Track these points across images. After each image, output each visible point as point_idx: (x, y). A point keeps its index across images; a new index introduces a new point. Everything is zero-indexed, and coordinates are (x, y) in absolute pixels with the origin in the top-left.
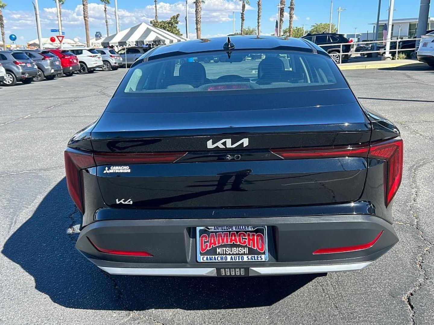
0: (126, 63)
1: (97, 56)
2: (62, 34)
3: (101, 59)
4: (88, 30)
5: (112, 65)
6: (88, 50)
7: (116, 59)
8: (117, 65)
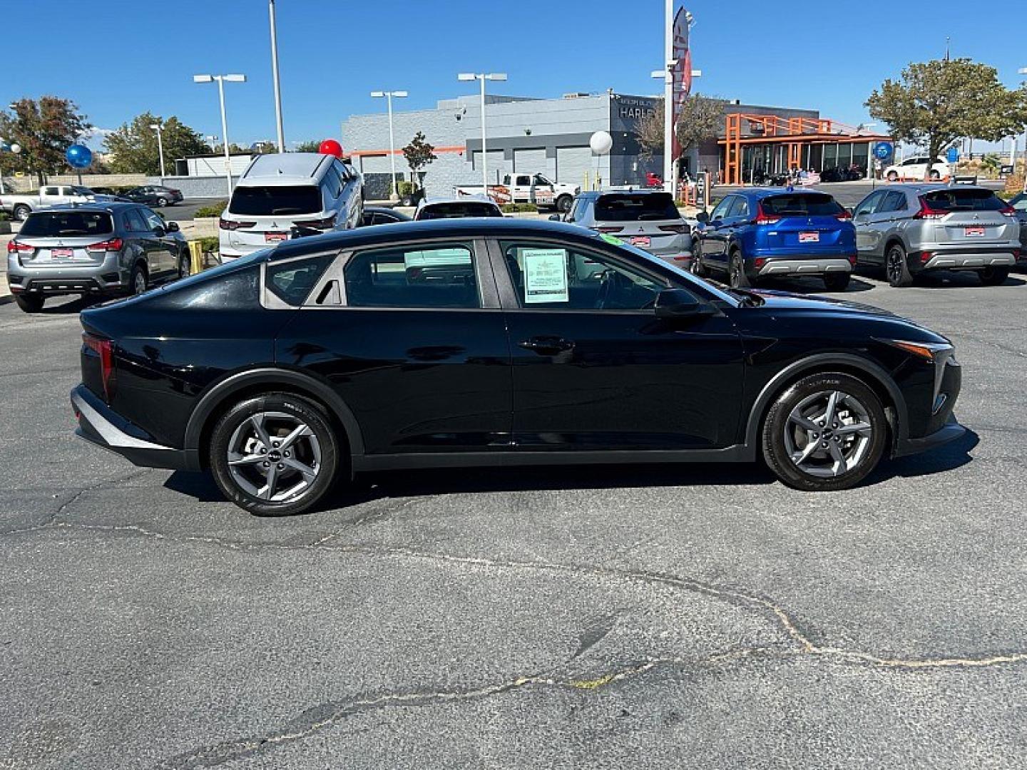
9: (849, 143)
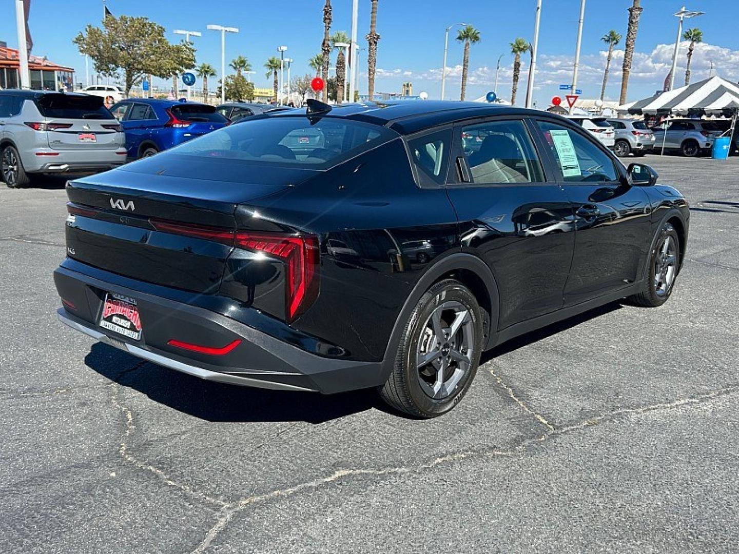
0: (663, 146)
1: (605, 130)
2: (577, 93)
3: (613, 135)
4: (626, 87)
5: (633, 147)
6: (591, 120)
7: (642, 137)
8: (642, 147)
9: (39, 70)
